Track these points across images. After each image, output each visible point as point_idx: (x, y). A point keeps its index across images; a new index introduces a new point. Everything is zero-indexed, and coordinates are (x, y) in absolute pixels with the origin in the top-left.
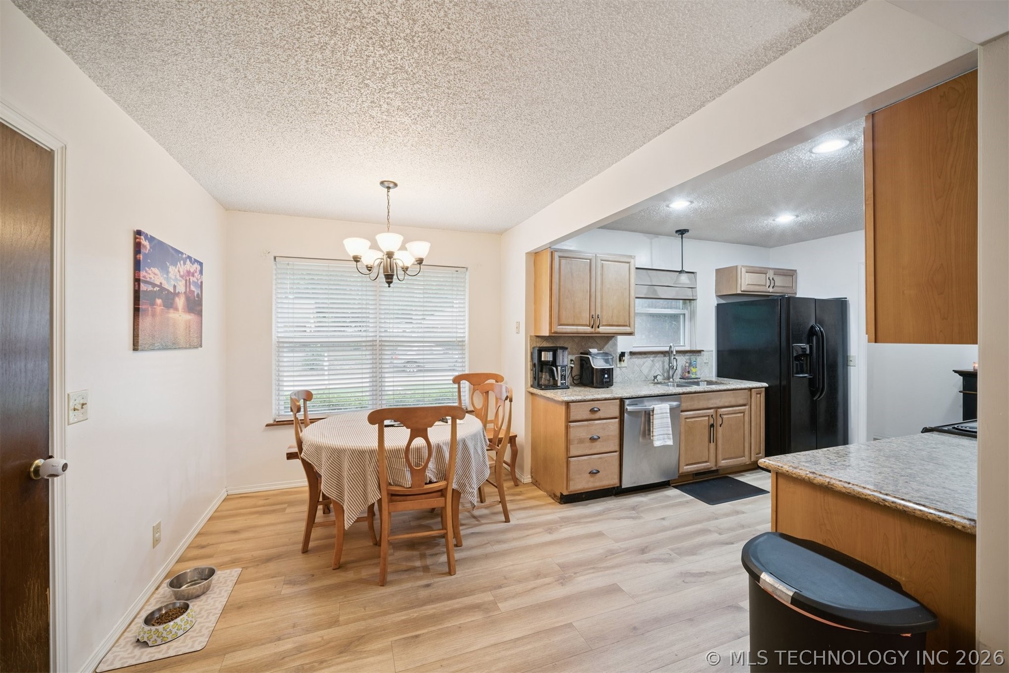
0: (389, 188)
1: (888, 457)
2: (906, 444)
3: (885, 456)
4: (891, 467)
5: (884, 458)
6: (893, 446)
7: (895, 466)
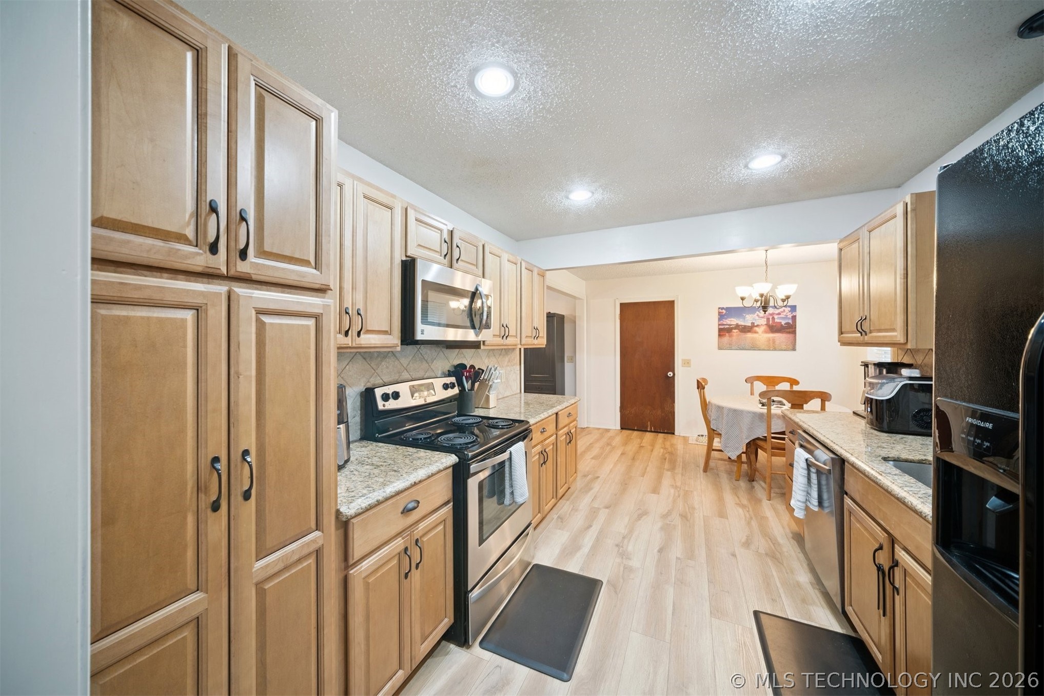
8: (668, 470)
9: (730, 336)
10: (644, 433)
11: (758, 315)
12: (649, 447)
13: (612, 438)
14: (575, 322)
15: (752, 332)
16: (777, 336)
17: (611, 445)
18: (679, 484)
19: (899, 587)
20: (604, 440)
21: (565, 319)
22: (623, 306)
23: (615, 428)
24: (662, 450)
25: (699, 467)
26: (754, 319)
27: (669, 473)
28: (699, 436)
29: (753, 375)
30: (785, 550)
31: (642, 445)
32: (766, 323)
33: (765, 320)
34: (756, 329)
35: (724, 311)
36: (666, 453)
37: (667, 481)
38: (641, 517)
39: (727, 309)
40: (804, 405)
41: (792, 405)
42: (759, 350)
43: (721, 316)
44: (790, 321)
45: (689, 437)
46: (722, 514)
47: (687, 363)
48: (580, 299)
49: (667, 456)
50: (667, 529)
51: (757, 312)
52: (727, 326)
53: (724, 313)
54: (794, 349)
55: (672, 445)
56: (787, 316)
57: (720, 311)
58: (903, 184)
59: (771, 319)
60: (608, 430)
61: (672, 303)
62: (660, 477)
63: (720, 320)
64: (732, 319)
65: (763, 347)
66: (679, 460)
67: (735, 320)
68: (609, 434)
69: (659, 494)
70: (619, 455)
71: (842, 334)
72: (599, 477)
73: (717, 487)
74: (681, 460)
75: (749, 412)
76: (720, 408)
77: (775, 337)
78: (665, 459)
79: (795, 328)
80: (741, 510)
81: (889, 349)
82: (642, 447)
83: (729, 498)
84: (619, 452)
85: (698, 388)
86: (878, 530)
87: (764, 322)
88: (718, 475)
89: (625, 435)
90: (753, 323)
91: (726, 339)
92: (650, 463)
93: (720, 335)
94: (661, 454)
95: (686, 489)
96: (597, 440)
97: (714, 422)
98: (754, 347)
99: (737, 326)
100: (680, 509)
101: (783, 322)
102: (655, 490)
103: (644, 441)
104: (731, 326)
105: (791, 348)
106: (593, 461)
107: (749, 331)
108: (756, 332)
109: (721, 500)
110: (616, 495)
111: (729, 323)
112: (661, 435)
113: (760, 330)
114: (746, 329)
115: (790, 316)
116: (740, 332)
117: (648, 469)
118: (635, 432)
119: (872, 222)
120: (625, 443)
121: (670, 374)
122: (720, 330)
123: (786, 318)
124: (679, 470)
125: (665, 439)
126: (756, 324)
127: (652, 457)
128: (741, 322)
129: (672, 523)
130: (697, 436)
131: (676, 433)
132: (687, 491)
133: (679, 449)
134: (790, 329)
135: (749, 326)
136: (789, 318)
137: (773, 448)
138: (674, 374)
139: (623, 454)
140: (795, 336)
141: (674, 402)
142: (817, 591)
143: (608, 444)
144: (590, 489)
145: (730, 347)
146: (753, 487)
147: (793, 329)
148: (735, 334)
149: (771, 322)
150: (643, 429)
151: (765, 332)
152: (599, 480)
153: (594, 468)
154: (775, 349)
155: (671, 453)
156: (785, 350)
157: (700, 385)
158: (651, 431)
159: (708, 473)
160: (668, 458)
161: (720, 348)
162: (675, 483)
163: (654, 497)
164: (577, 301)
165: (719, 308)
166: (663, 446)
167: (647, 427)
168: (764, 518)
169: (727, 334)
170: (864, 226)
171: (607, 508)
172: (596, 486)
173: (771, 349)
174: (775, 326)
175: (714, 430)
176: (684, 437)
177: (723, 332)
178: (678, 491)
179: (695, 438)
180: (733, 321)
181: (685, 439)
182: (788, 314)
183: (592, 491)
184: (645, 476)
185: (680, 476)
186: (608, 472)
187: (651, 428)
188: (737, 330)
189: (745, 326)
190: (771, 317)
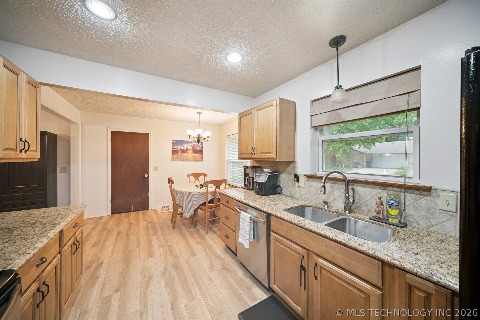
0: (199, 114)
1: (37, 222)
2: (30, 237)
3: (39, 222)
4: (33, 218)
5: (39, 221)
6: (38, 231)
7: (31, 219)
8: (153, 235)
9: (178, 154)
10: (129, 213)
11: (189, 145)
12: (136, 222)
13: (106, 223)
14: (69, 141)
15: (187, 153)
16: (196, 154)
17: (107, 229)
18: (163, 243)
19: (317, 276)
20: (100, 226)
21: (58, 138)
22: (114, 133)
23: (107, 215)
24: (145, 222)
25: (169, 226)
26: (187, 147)
27: (155, 237)
28: (163, 207)
29: (190, 173)
30: (226, 261)
31: (130, 222)
32: (192, 149)
33: (192, 147)
34: (188, 151)
35: (175, 142)
36: (148, 223)
37: (155, 245)
38: (149, 284)
39: (176, 141)
40: (220, 186)
41: (216, 187)
42: (189, 161)
43: (173, 144)
44: (201, 149)
45: (157, 209)
46: (193, 254)
47: (155, 169)
48: (75, 123)
49: (149, 225)
50: (169, 284)
51: (189, 144)
52: (176, 150)
53: (175, 143)
54: (202, 161)
55: (149, 217)
56: (200, 146)
57: (173, 141)
58: (256, 97)
59: (194, 147)
60: (101, 218)
61: (147, 135)
62: (150, 243)
63: (172, 146)
64: (178, 146)
65: (191, 160)
66: (157, 226)
67: (180, 147)
68: (103, 221)
69: (154, 256)
70: (116, 234)
71: (240, 154)
72: (103, 262)
73: (183, 235)
74: (158, 225)
75: (196, 193)
76: (182, 193)
77: (195, 155)
78: (149, 228)
79: (203, 151)
80: (199, 246)
81: (249, 161)
82: (131, 223)
83: (192, 241)
84: (115, 233)
85: (169, 183)
86: (300, 249)
87: (191, 148)
88: (180, 228)
89: (116, 218)
90: (187, 149)
91: (175, 156)
92: (140, 234)
93: (172, 154)
94: (145, 225)
95: (169, 245)
96: (94, 229)
97: (178, 200)
98: (187, 160)
99: (181, 150)
100: (171, 262)
101: (199, 149)
102: (151, 255)
103: (131, 219)
104: (178, 150)
105: (201, 160)
106: (94, 248)
107: (185, 152)
108: (188, 153)
109: (188, 243)
110: (122, 273)
111: (177, 148)
112: (140, 212)
113: (190, 152)
114: (184, 151)
115: (201, 146)
116: (182, 152)
117: (140, 239)
118: (123, 214)
119: (259, 107)
120: (118, 225)
121: (146, 176)
122: (173, 151)
123: (199, 147)
124: (159, 233)
125: (144, 214)
126: (188, 149)
127: (140, 229)
128: (182, 148)
129: (171, 276)
130: (162, 207)
131: (150, 208)
132: (170, 245)
133: (154, 218)
134: (200, 152)
135: (185, 150)
136: (200, 147)
137: (208, 208)
138: (148, 175)
139: (118, 234)
140: (203, 155)
141: (148, 191)
142: (248, 278)
143: (104, 229)
144: (97, 278)
145: (177, 160)
146: (198, 229)
147: (202, 152)
148: (179, 153)
149: (194, 149)
150: (128, 210)
151: (192, 153)
152: (103, 265)
153: (96, 255)
154: (195, 161)
155: (151, 223)
156: (199, 161)
157: (170, 181)
158: (134, 211)
159: (175, 229)
160: (150, 226)
161: (172, 160)
162: (161, 243)
163: (151, 261)
164: (72, 125)
165: (172, 140)
166: (144, 219)
167: (131, 209)
168: (210, 246)
169: (176, 153)
170: (254, 108)
171: (117, 291)
172: (103, 273)
173: (194, 161)
174: (196, 150)
175: (178, 205)
176: (154, 209)
177: (174, 152)
178: (165, 248)
179: (161, 209)
180: (179, 147)
181: (155, 211)
182: (200, 145)
183: (100, 280)
184: (140, 245)
185: (162, 237)
186: (110, 254)
187: (134, 209)
188: (180, 152)
189: (184, 150)
190: (194, 146)
